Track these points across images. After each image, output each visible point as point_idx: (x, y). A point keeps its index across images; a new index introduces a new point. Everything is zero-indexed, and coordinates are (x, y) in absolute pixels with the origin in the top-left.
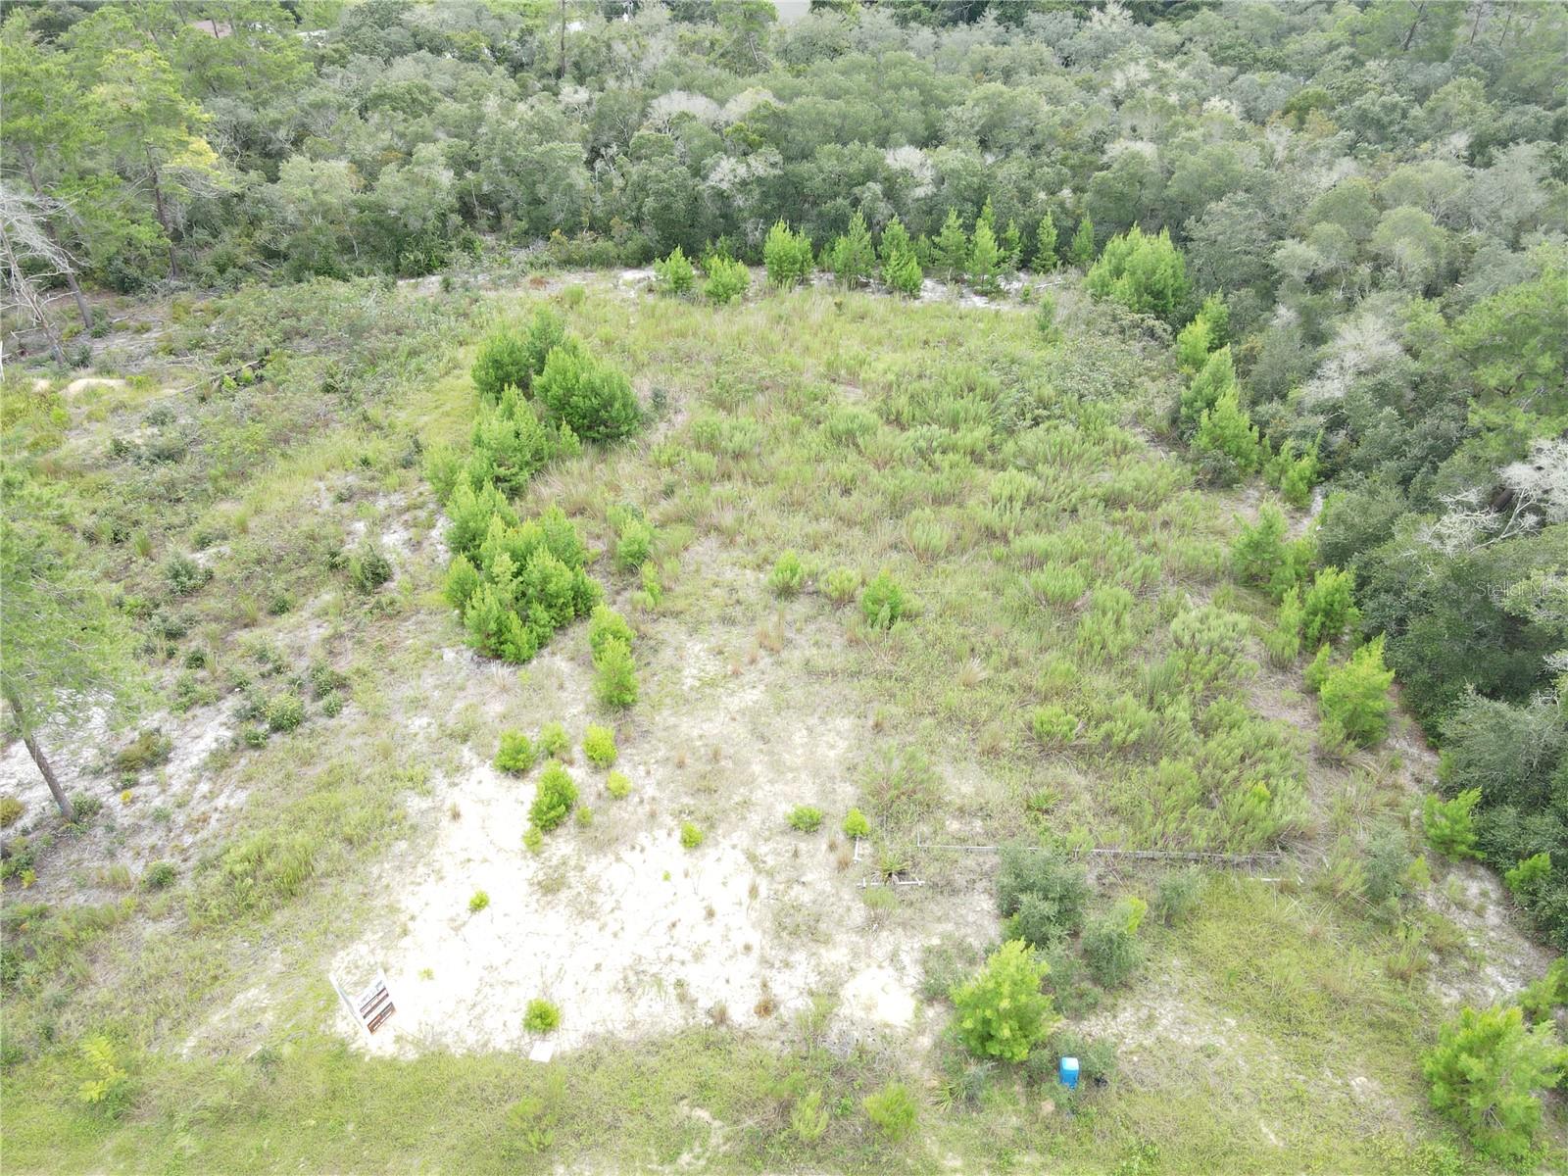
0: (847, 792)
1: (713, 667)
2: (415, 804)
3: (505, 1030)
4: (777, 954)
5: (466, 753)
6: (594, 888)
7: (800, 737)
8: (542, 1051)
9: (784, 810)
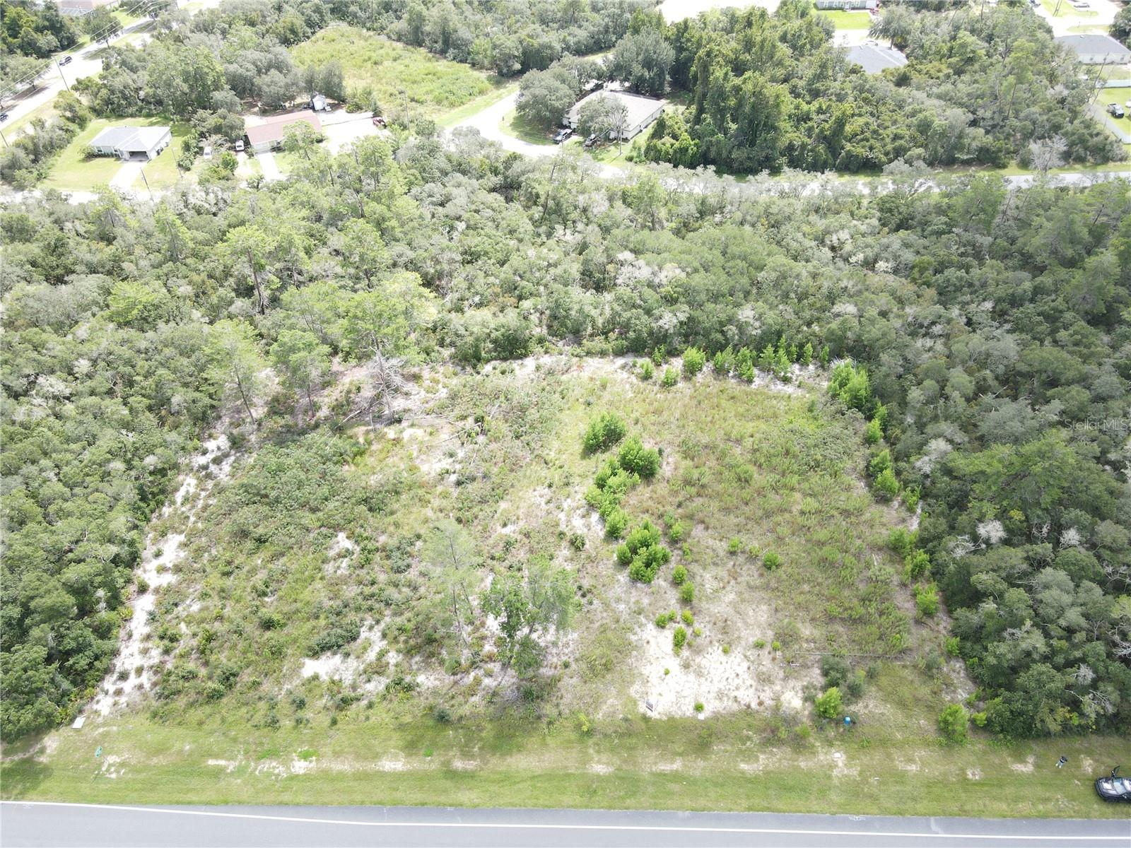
0: (770, 634)
1: (715, 585)
2: (633, 638)
3: (689, 711)
4: (760, 687)
5: (642, 619)
6: (699, 666)
7: (751, 613)
8: (701, 716)
9: (752, 640)
